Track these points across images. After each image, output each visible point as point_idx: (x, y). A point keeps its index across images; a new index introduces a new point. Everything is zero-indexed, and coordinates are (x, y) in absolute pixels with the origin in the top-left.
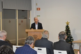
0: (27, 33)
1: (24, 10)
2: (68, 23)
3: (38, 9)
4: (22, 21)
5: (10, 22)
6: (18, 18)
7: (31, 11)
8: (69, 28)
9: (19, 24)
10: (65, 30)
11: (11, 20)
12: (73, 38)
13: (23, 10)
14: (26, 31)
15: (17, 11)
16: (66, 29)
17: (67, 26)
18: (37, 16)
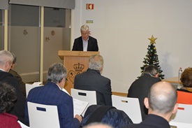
0: (62, 58)
1: (58, 9)
2: (153, 41)
3: (90, 7)
4: (53, 33)
5: (25, 32)
6: (44, 26)
7: (73, 11)
8: (155, 51)
9: (47, 39)
10: (146, 54)
11: (29, 29)
12: (162, 73)
13: (55, 9)
14: (59, 54)
15: (43, 9)
16: (148, 53)
17: (152, 45)
18: (87, 22)
